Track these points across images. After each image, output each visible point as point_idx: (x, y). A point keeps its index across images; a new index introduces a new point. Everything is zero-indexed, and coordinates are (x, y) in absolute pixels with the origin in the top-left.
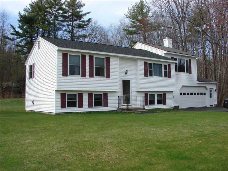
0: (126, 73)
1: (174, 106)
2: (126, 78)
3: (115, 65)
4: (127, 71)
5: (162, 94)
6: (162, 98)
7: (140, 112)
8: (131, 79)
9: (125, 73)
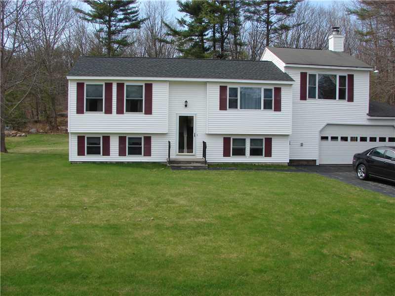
0: (186, 106)
1: (290, 160)
2: (186, 113)
3: (161, 94)
4: (186, 102)
5: (262, 139)
6: (262, 145)
7: (192, 168)
8: (196, 114)
9: (184, 106)
